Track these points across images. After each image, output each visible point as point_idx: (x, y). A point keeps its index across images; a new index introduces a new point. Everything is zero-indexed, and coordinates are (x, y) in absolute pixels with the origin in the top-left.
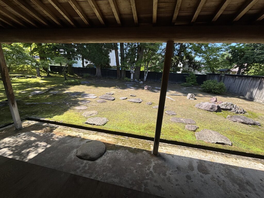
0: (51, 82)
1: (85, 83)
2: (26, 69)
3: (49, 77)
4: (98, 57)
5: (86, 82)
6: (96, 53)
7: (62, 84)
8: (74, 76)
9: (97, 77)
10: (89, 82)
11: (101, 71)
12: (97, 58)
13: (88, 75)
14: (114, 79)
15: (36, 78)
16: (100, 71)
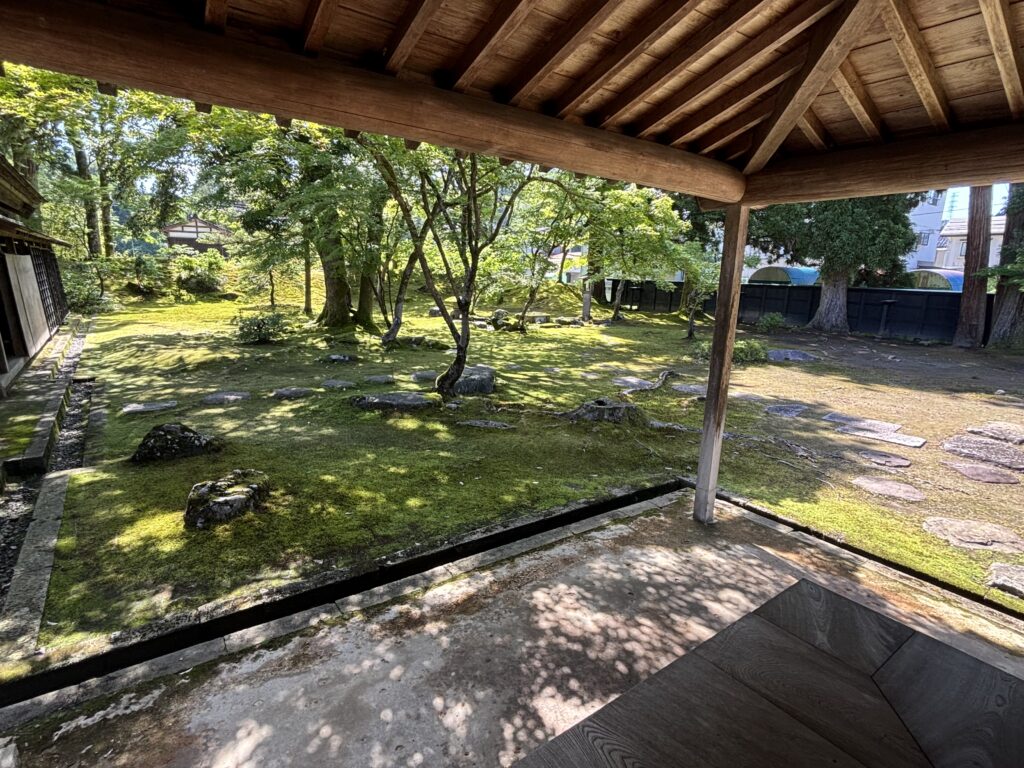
0: (639, 342)
1: (787, 359)
2: (545, 295)
3: (619, 324)
4: (851, 231)
5: (790, 354)
6: (842, 214)
7: (690, 355)
8: (706, 322)
9: (819, 328)
10: (805, 356)
11: (848, 302)
12: (845, 236)
13: (778, 318)
14: (929, 346)
15: (582, 325)
16: (842, 299)
